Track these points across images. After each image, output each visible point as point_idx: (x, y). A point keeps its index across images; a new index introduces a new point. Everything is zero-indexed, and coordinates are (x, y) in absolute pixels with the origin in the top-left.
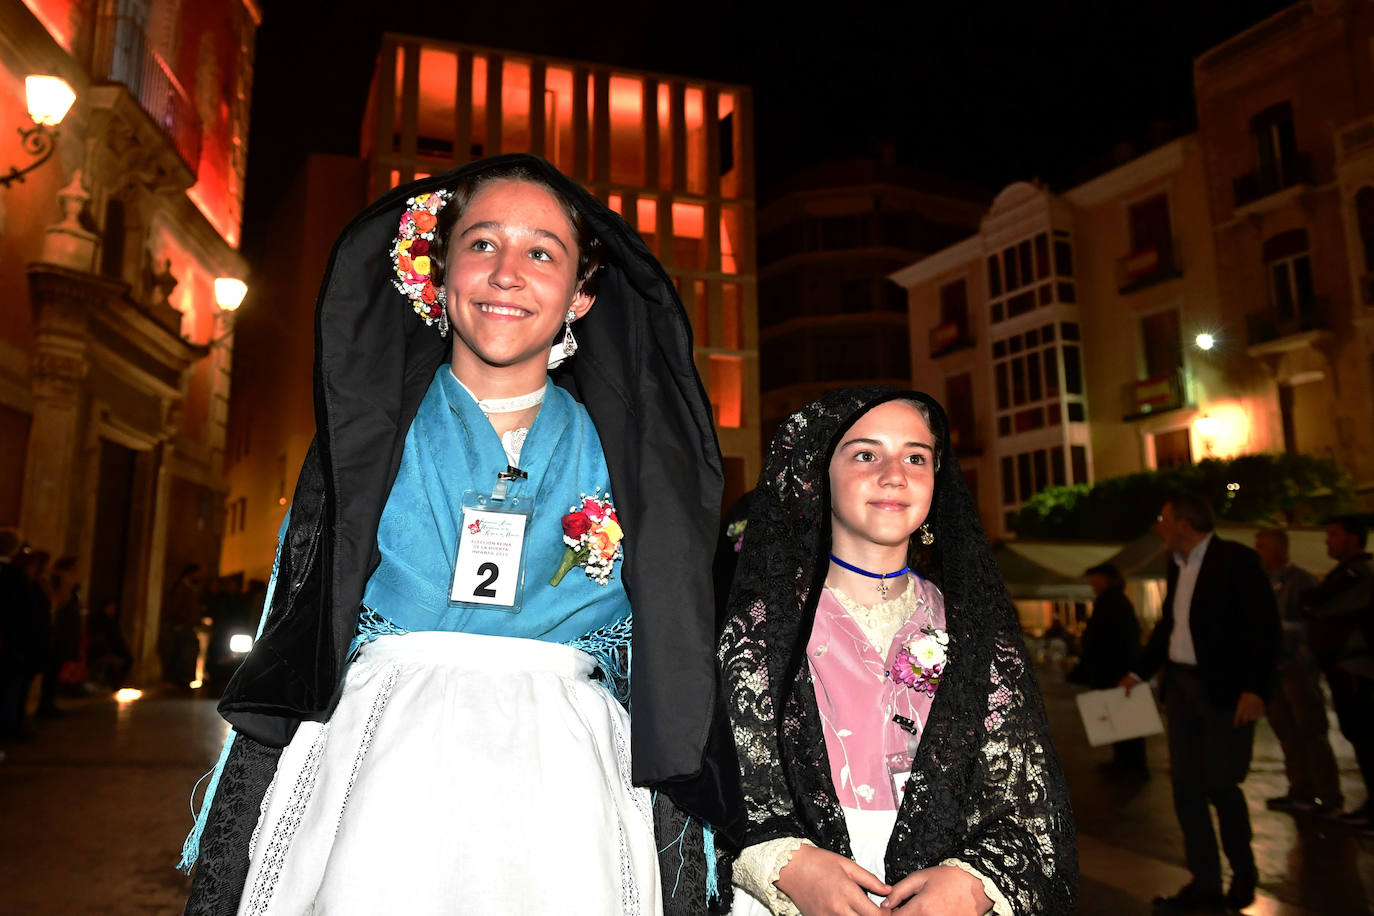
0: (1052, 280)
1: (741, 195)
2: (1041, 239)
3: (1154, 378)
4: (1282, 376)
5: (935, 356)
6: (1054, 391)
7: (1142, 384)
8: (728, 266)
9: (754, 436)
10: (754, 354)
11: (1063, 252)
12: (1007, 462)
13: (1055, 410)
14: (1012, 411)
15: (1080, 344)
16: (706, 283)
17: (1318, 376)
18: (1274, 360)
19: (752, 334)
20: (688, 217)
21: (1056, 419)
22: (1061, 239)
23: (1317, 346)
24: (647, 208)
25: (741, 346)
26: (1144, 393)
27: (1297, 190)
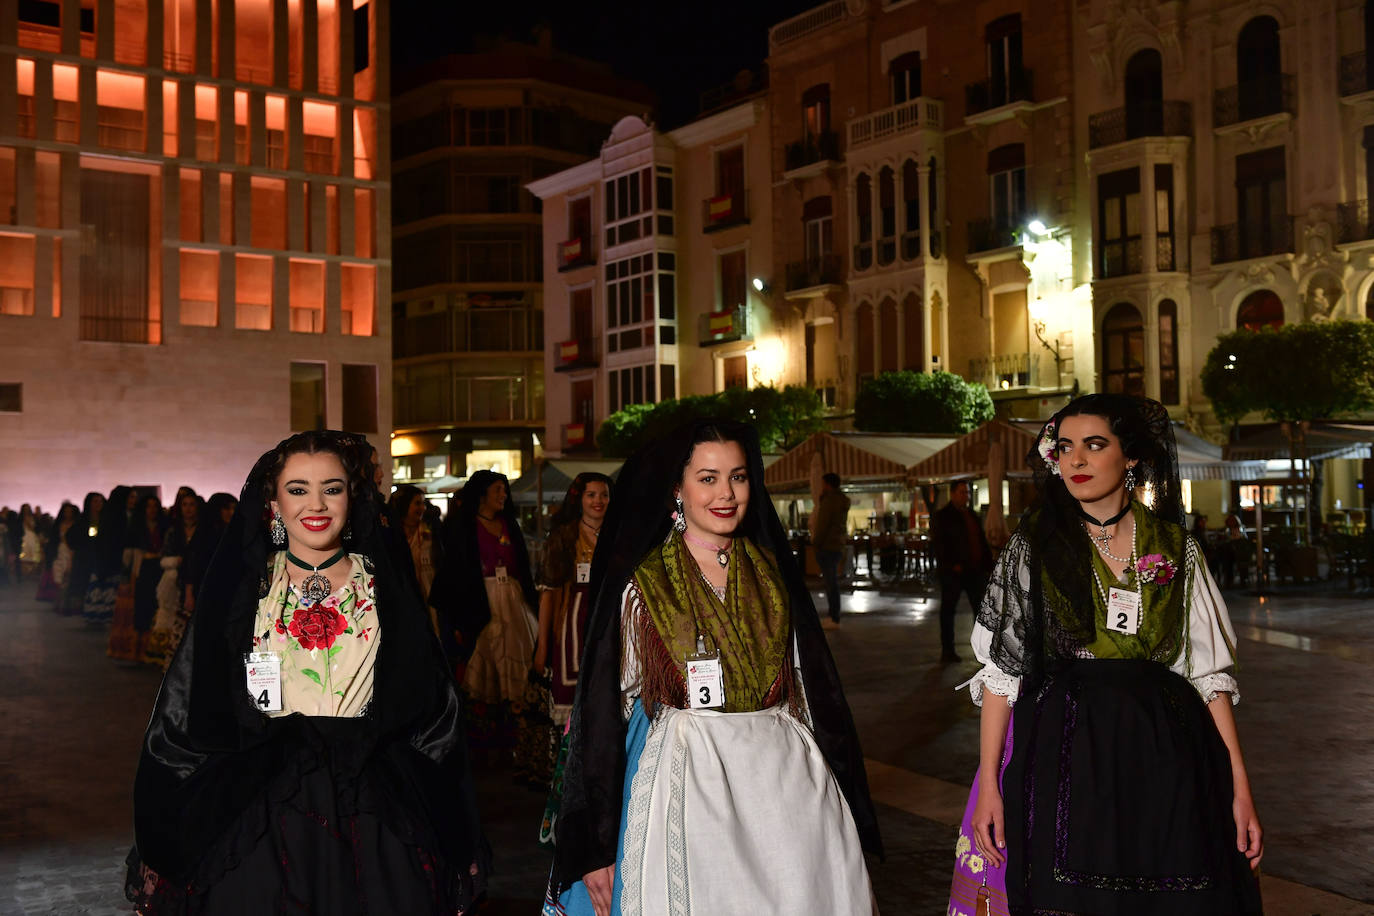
0: (653, 213)
1: (376, 97)
2: (647, 172)
3: (726, 312)
4: (808, 319)
5: (562, 270)
6: (650, 316)
7: (714, 315)
8: (362, 170)
9: (386, 346)
10: (387, 263)
11: (665, 186)
12: (613, 375)
13: (650, 331)
14: (619, 330)
15: (674, 273)
16: (339, 188)
17: (830, 320)
18: (804, 304)
19: (385, 242)
20: (320, 115)
21: (651, 341)
22: (665, 175)
23: (829, 297)
24: (276, 105)
25: (374, 255)
26: (716, 323)
27: (824, 164)
